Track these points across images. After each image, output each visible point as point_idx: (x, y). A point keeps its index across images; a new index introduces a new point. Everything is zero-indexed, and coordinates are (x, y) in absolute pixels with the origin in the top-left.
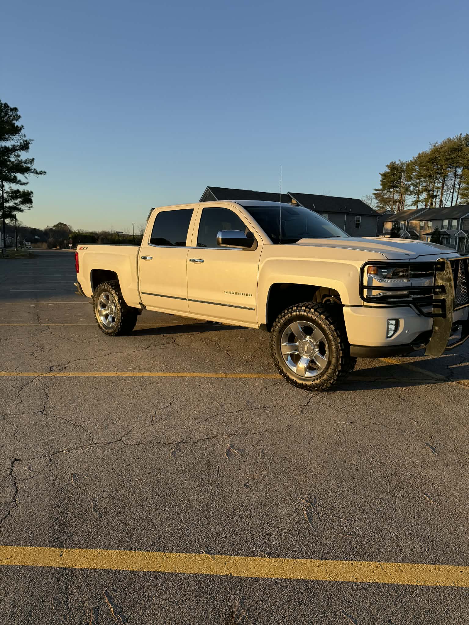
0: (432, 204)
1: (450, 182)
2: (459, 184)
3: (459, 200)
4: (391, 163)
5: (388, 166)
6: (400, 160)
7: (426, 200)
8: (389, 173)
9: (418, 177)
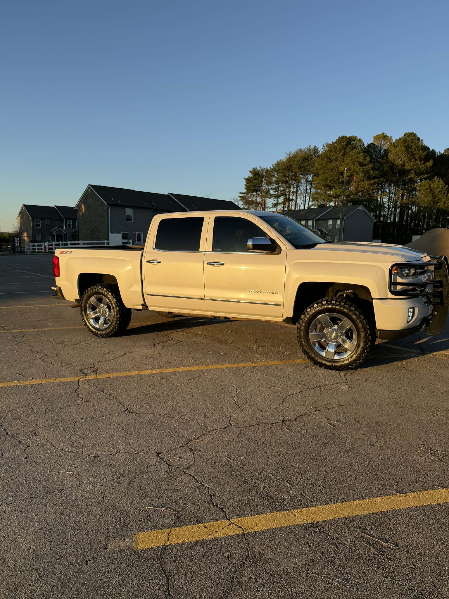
0: (289, 206)
1: (302, 188)
2: (310, 189)
3: (310, 203)
4: (253, 169)
5: (251, 172)
6: (260, 167)
7: (284, 203)
8: (252, 178)
9: (277, 182)
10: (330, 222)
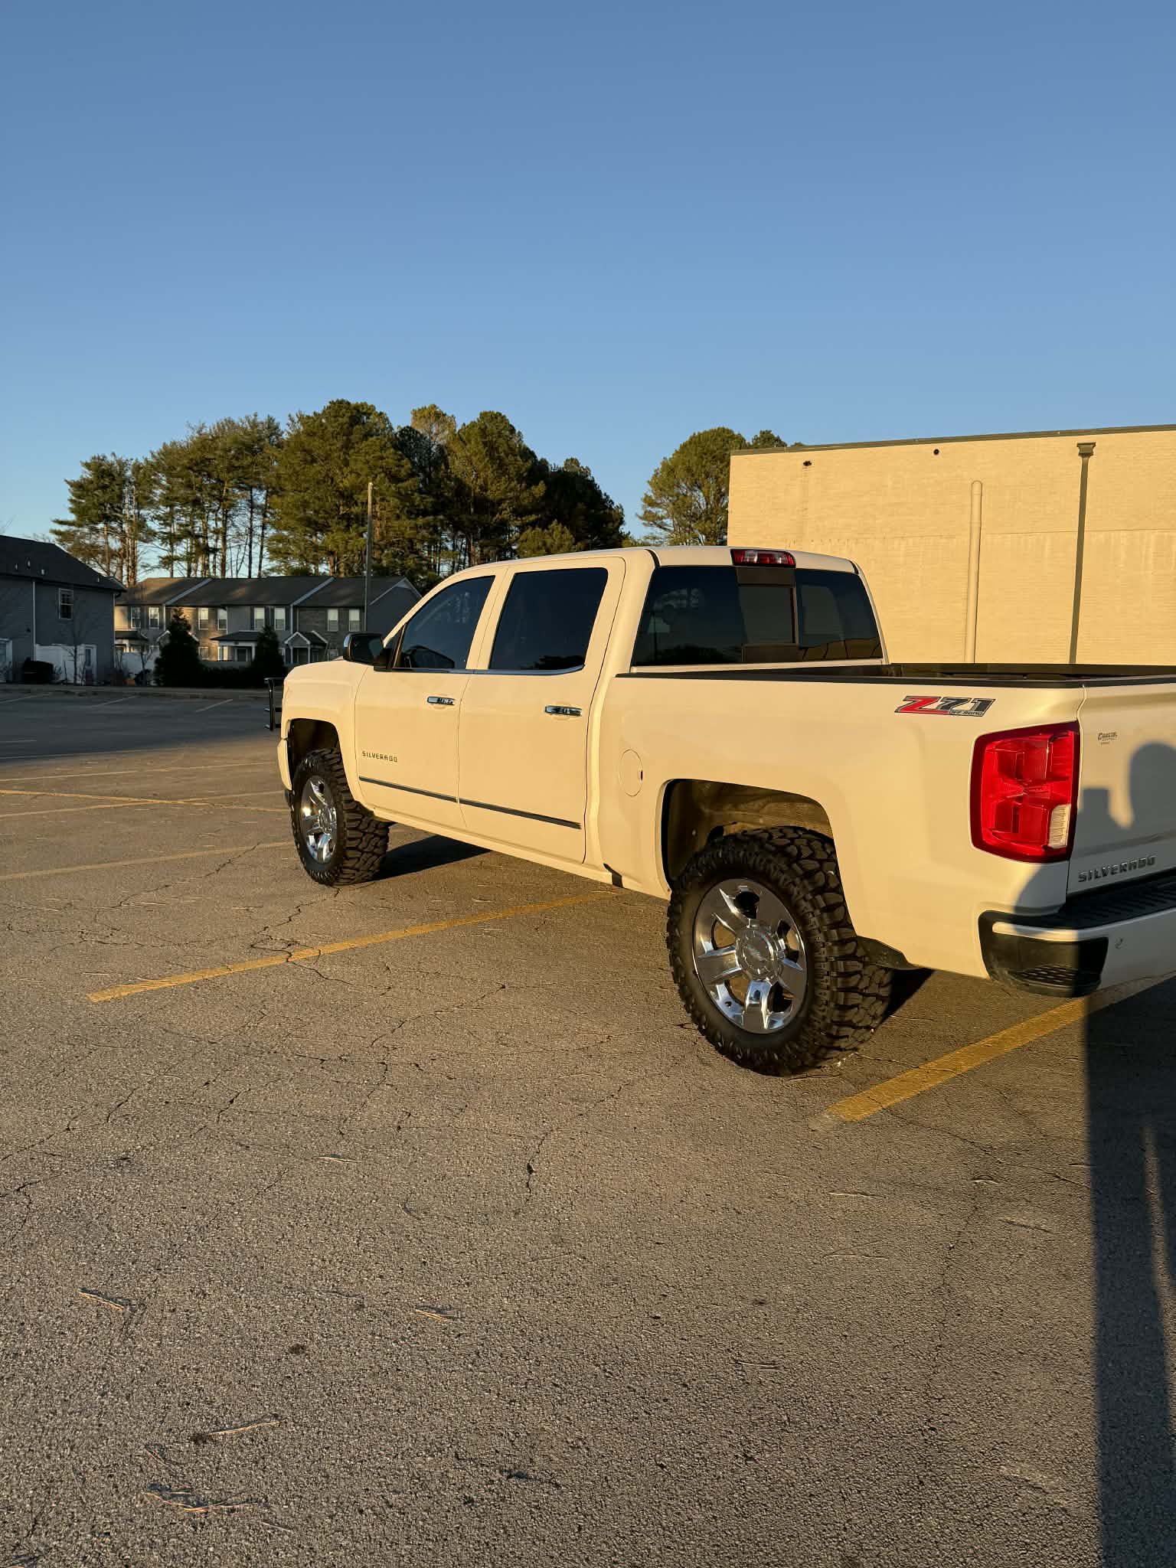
0: (206, 567)
1: (241, 520)
2: (264, 527)
3: (267, 565)
4: (94, 458)
5: (87, 465)
6: (114, 454)
7: (189, 558)
8: (92, 482)
9: (168, 501)
10: (333, 615)
